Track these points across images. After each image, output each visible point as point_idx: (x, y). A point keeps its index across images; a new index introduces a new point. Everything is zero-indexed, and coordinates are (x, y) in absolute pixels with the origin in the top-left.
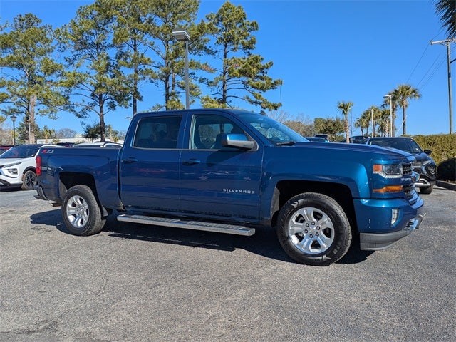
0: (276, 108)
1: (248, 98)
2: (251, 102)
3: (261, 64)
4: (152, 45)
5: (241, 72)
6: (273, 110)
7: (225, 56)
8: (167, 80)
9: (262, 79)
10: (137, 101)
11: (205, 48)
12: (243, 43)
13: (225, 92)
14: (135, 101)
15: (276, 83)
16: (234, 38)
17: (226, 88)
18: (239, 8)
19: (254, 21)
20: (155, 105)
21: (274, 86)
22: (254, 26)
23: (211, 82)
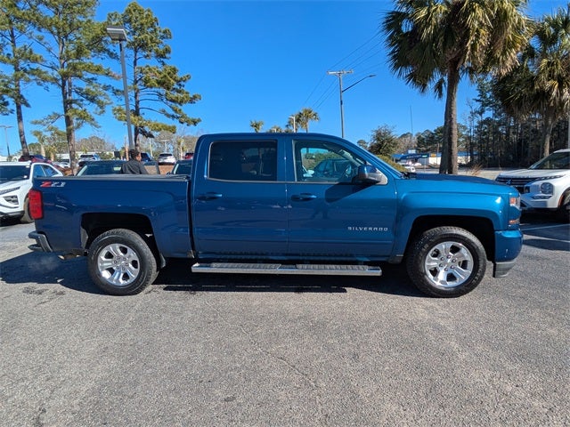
0: (195, 123)
1: (164, 111)
2: (168, 116)
3: (179, 76)
4: (41, 39)
5: (159, 82)
6: (192, 126)
7: (135, 63)
8: (64, 84)
9: (179, 92)
10: (23, 107)
11: (108, 51)
12: (157, 51)
13: (137, 102)
14: (19, 107)
15: (195, 97)
16: (147, 44)
17: (139, 98)
18: (149, 11)
19: (167, 28)
20: (51, 114)
21: (192, 100)
22: (166, 34)
23: (117, 91)
